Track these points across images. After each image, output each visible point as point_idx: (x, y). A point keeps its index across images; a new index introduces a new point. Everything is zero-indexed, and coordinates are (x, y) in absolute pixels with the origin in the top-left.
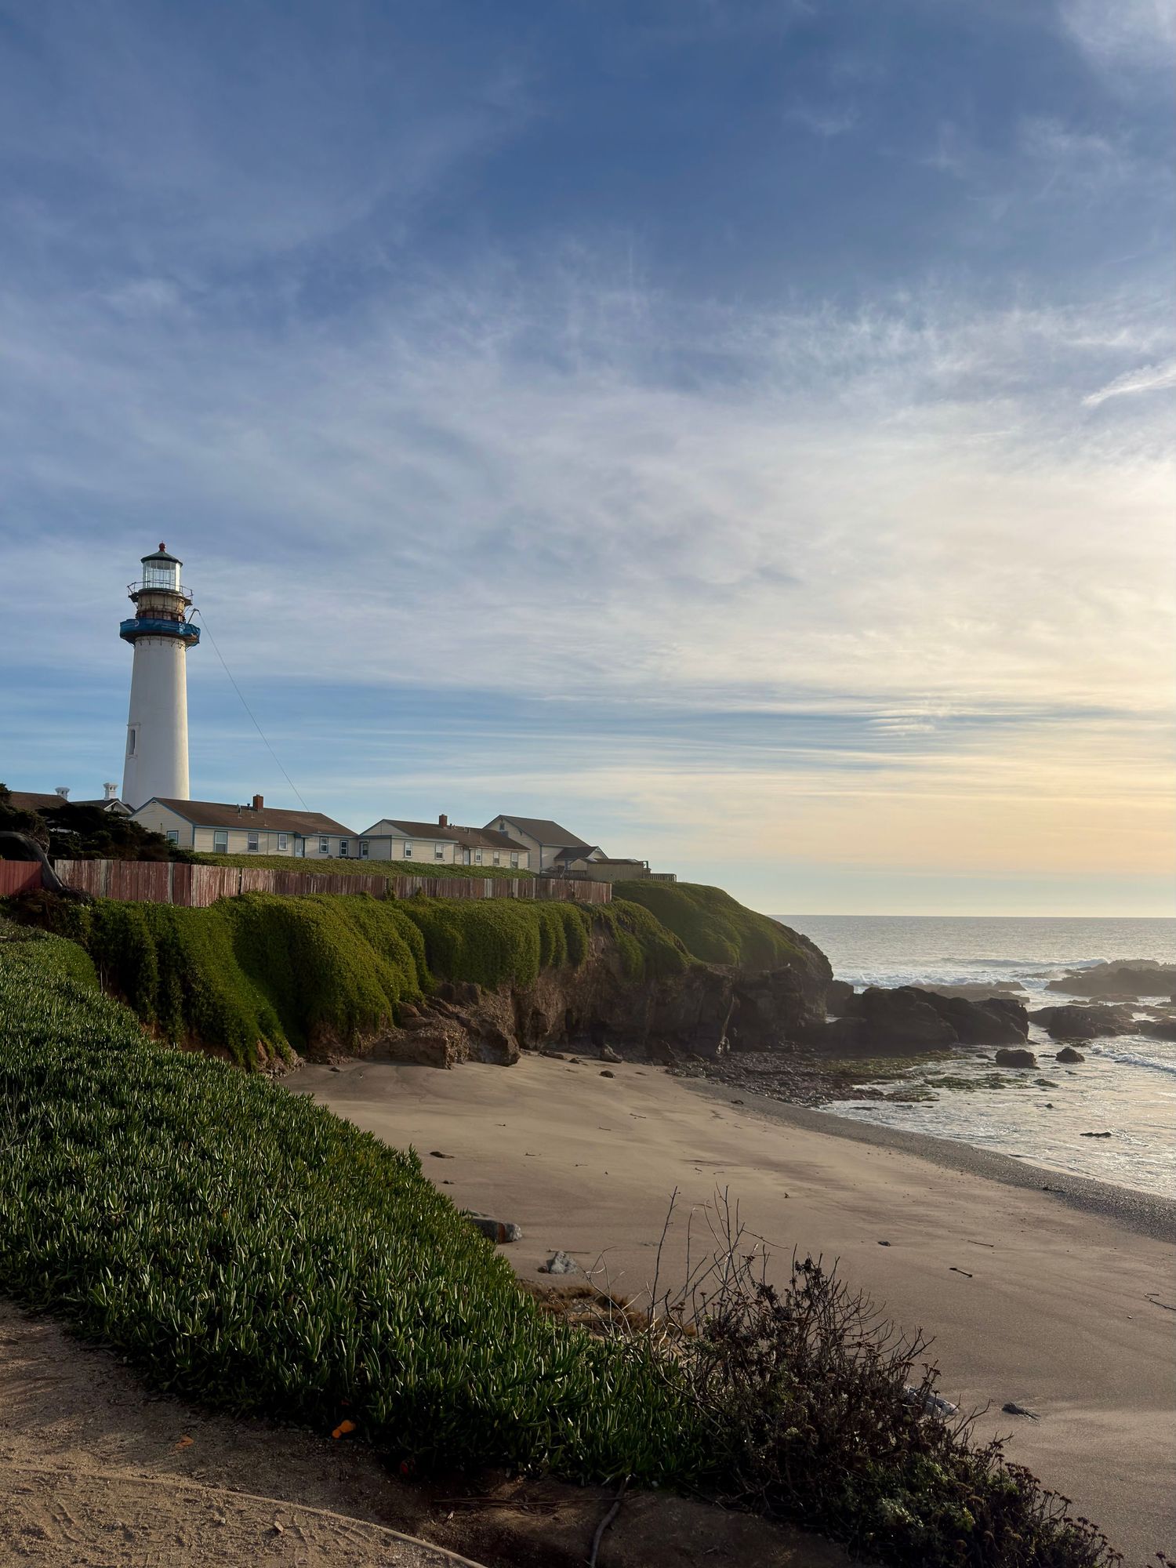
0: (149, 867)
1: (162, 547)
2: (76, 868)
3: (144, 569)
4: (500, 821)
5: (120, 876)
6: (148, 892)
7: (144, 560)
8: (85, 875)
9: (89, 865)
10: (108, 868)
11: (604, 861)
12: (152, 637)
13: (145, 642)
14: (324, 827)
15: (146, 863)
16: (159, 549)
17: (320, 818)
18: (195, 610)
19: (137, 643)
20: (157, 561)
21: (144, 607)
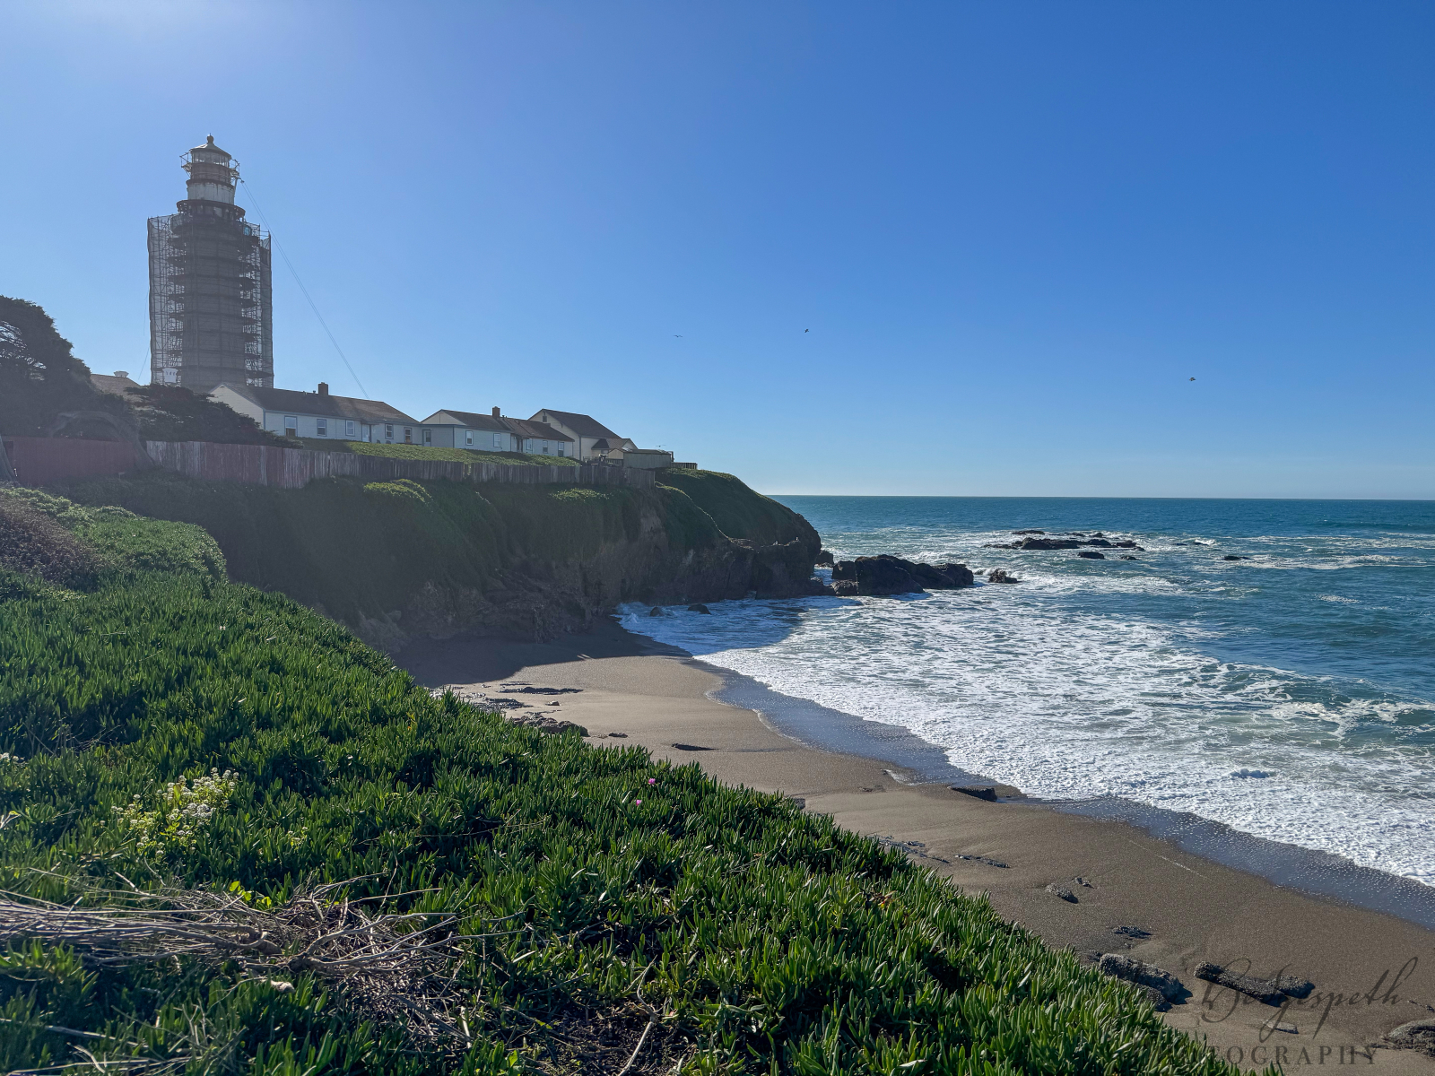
0: (242, 450)
1: (210, 139)
2: (169, 447)
4: (542, 414)
6: (242, 474)
8: (180, 455)
9: (182, 446)
10: (201, 449)
11: (635, 451)
14: (388, 415)
15: (239, 446)
16: (208, 142)
17: (384, 407)
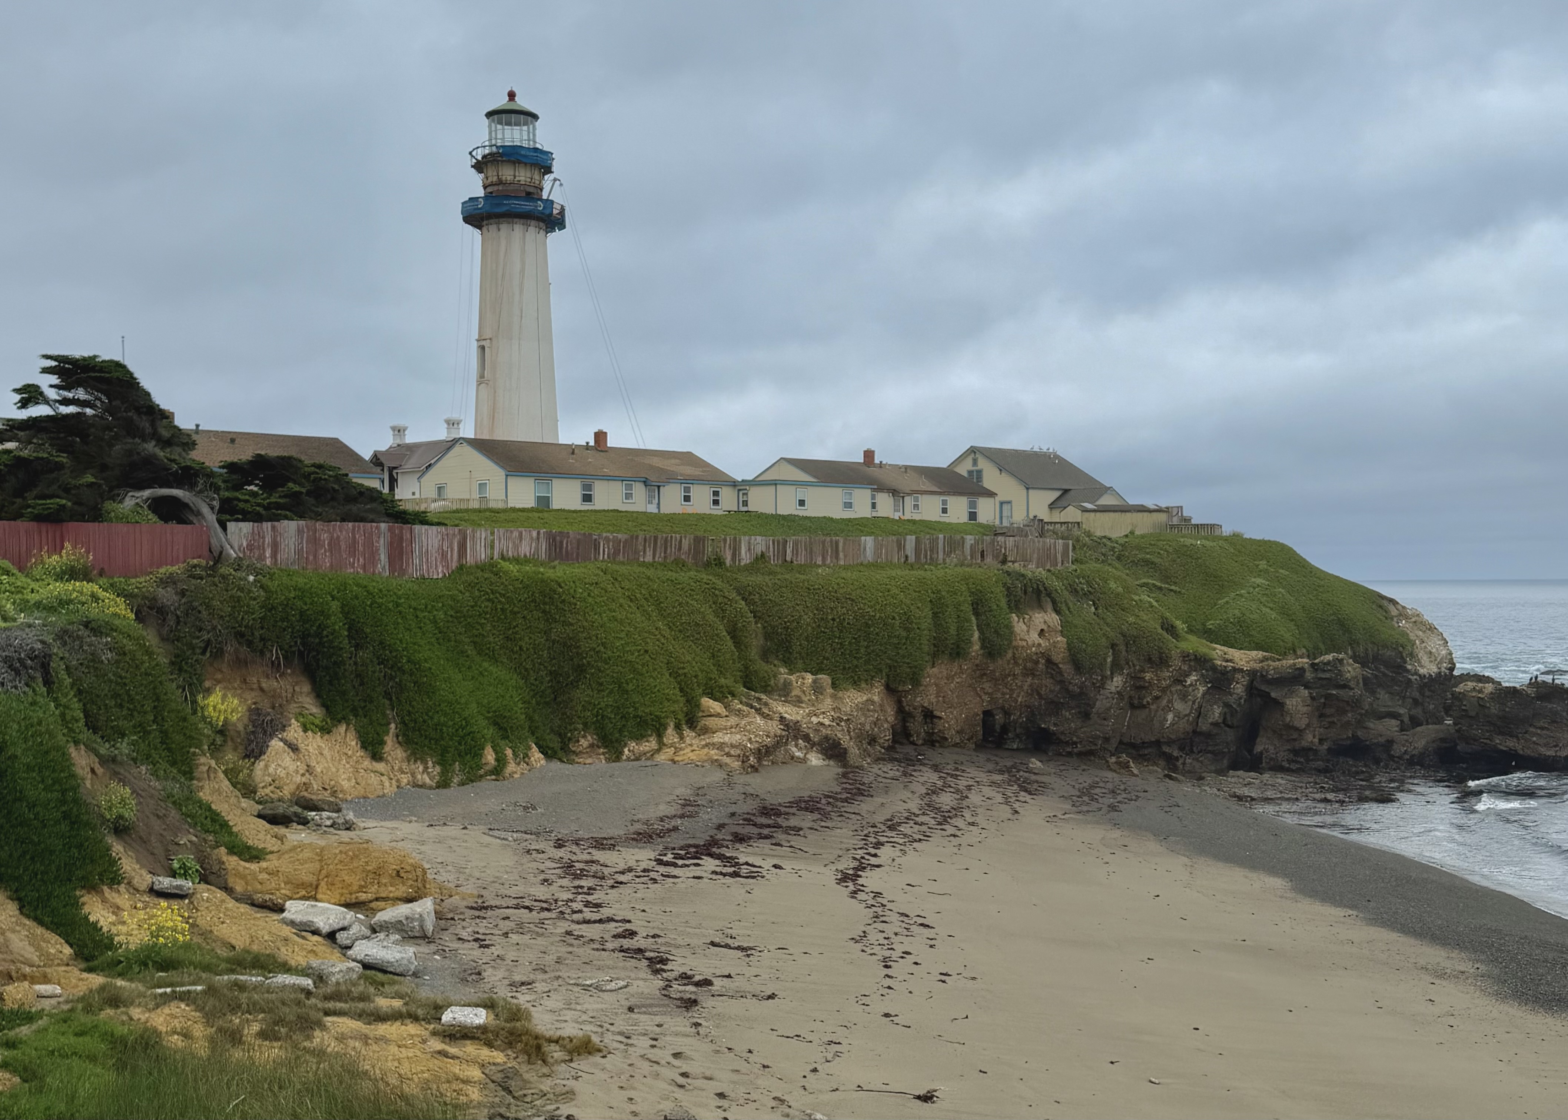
0: (354, 529)
1: (512, 95)
2: (256, 532)
3: (490, 126)
4: (973, 455)
5: (315, 541)
6: (354, 560)
7: (489, 115)
8: (268, 540)
9: (273, 528)
10: (300, 531)
12: (501, 220)
13: (493, 228)
14: (688, 470)
15: (350, 524)
16: (507, 98)
17: (688, 458)
18: (555, 180)
19: (484, 229)
20: (504, 115)
21: (490, 180)
